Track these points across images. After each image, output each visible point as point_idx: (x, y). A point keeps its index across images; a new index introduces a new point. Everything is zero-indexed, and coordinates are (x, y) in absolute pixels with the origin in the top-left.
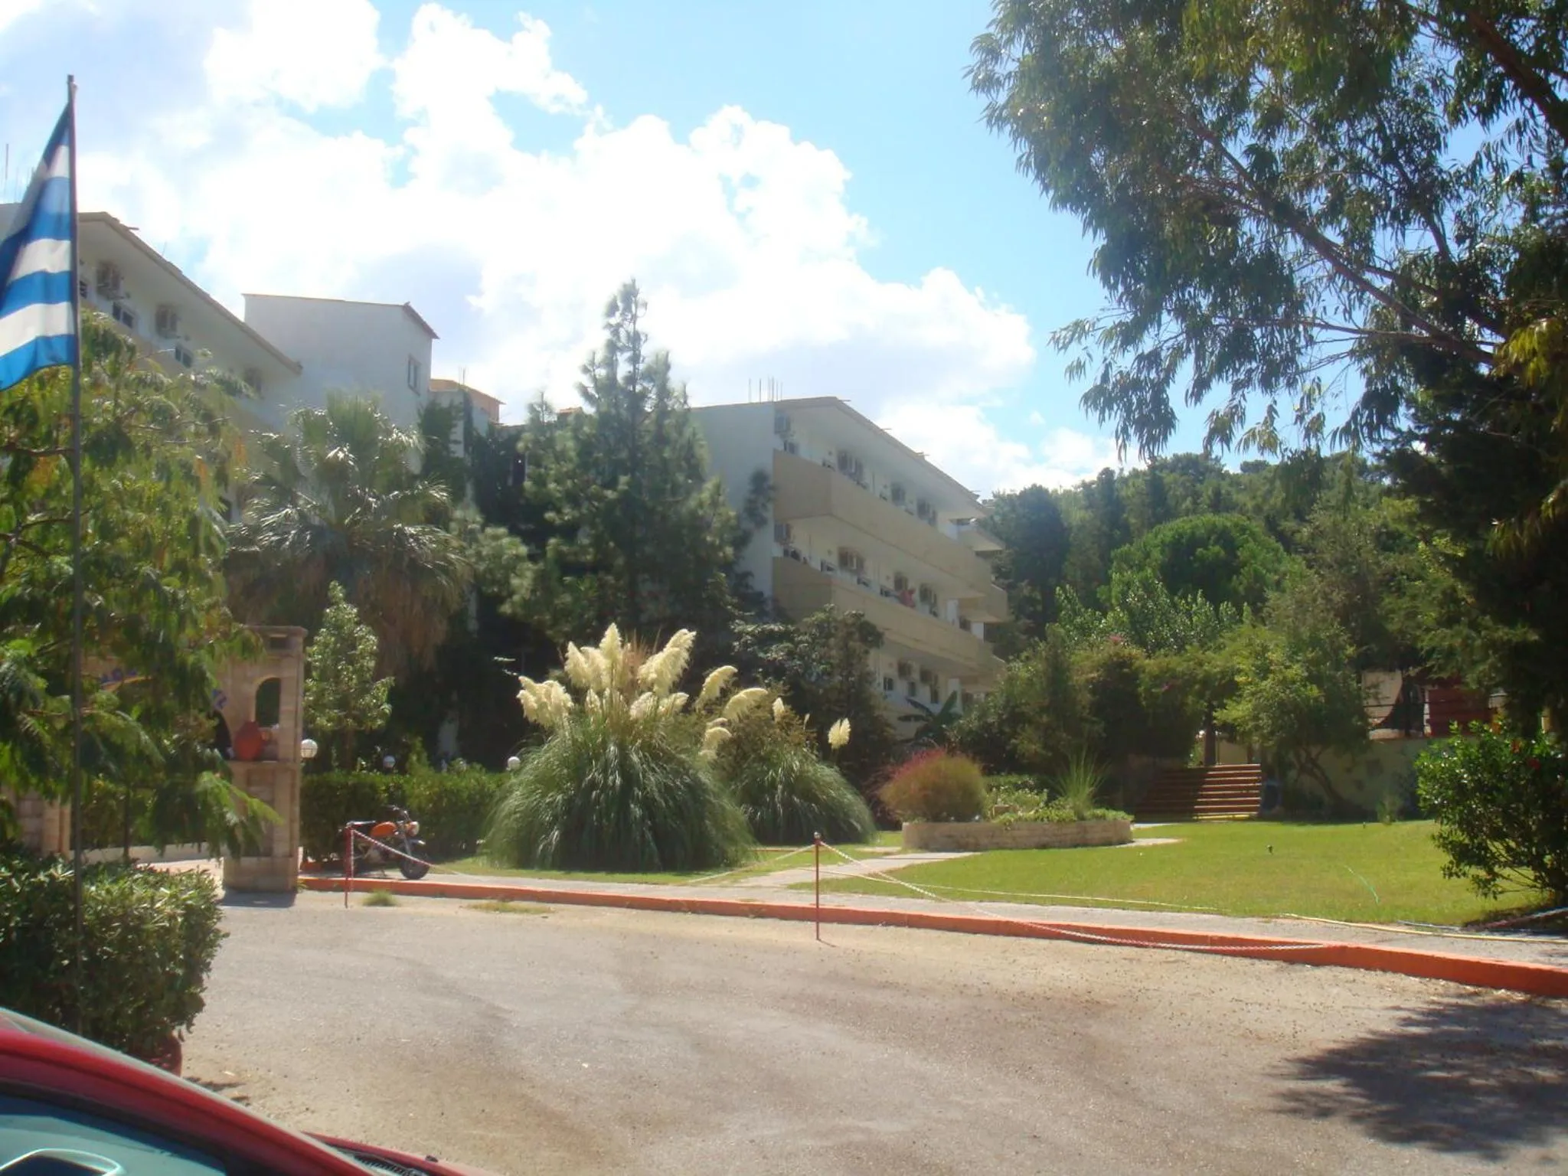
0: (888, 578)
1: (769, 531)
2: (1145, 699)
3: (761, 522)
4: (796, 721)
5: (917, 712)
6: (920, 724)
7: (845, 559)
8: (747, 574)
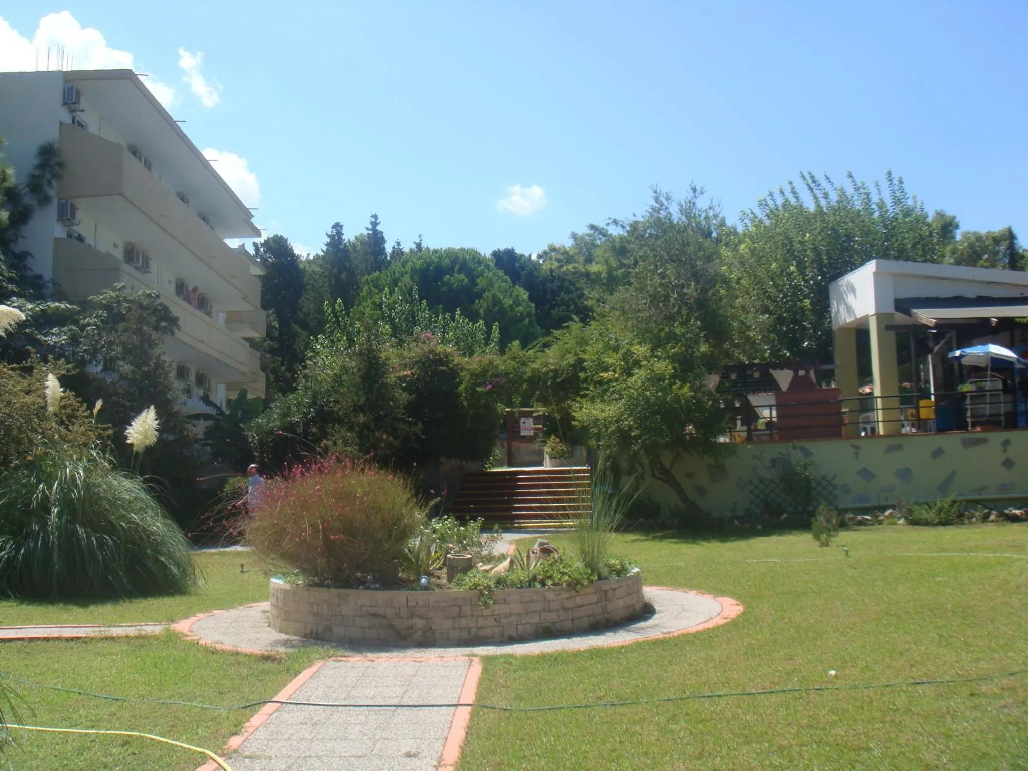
0: (170, 282)
1: (52, 211)
2: (466, 398)
3: (45, 200)
4: (82, 411)
5: (209, 410)
6: (210, 423)
7: (131, 254)
8: (25, 255)
